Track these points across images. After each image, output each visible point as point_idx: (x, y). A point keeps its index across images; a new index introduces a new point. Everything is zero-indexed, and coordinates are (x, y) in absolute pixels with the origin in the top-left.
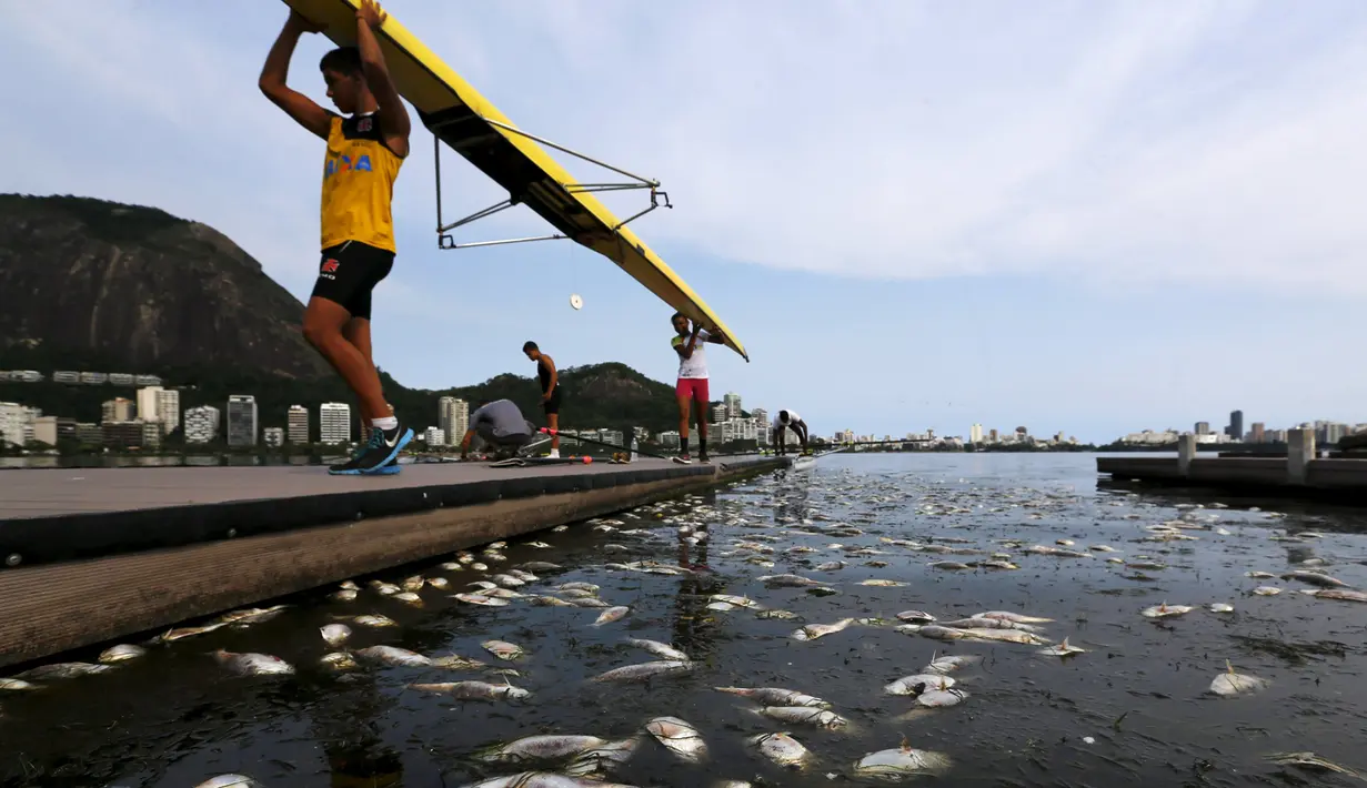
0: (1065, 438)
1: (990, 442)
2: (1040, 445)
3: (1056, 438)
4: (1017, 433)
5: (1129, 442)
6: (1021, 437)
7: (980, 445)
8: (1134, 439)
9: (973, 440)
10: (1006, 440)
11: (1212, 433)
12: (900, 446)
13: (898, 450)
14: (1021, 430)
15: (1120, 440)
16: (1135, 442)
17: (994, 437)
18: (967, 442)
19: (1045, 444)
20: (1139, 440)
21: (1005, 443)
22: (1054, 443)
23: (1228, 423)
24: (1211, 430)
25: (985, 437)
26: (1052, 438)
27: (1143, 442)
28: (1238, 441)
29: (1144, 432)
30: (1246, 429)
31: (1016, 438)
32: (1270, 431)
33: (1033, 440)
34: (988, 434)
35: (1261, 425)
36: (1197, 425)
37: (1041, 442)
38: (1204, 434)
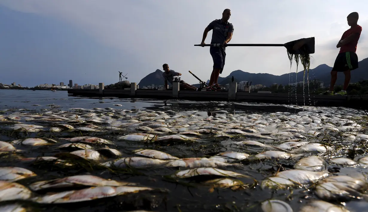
0: (16, 85)
8: (42, 86)
11: (65, 86)
16: (42, 87)
20: (44, 87)
23: (69, 83)
24: (65, 85)
26: (11, 85)
27: (45, 87)
28: (71, 88)
30: (73, 85)
32: (79, 86)
35: (77, 84)
36: (61, 83)
37: (6, 85)
38: (62, 86)
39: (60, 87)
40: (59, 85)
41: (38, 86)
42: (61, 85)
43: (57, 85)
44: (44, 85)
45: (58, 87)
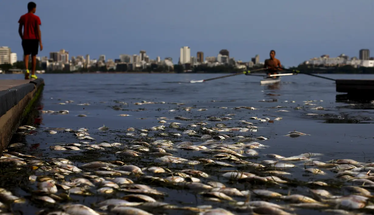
1: (197, 64)
2: (241, 67)
3: (254, 60)
4: (220, 56)
5: (311, 65)
6: (224, 60)
7: (188, 66)
8: (315, 63)
9: (182, 61)
10: (211, 62)
12: (114, 66)
13: (112, 71)
14: (224, 52)
15: (304, 63)
16: (316, 65)
17: (200, 60)
18: (177, 63)
19: (244, 66)
20: (319, 63)
21: (211, 65)
22: (252, 64)
25: (192, 59)
26: (250, 61)
27: (322, 65)
29: (322, 57)
31: (219, 59)
33: (234, 63)
34: (195, 57)
36: (361, 52)
37: (241, 64)
38: (365, 59)
39: (359, 62)
40: (356, 59)
41: (307, 63)
42: (361, 58)
43: (352, 59)
44: (321, 60)
45: (353, 63)
